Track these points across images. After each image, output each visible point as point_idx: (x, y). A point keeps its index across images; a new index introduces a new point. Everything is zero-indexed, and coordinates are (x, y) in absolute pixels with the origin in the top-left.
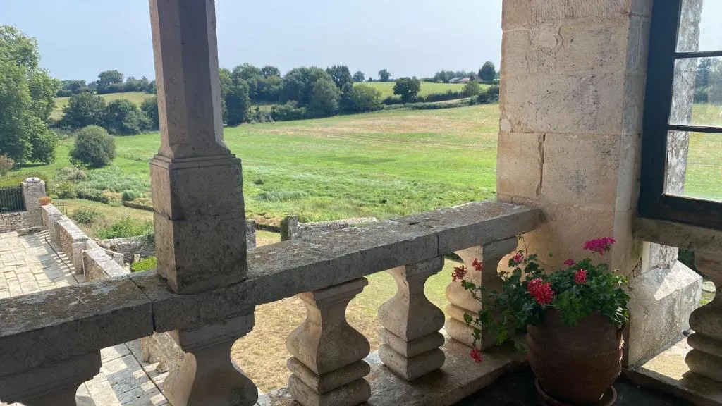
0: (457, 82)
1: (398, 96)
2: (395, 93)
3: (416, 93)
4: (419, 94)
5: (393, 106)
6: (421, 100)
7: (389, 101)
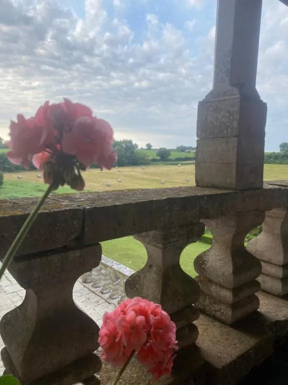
0: (189, 152)
1: (159, 158)
2: (157, 156)
3: (168, 156)
4: (170, 157)
5: (157, 163)
6: (171, 160)
7: (154, 160)
